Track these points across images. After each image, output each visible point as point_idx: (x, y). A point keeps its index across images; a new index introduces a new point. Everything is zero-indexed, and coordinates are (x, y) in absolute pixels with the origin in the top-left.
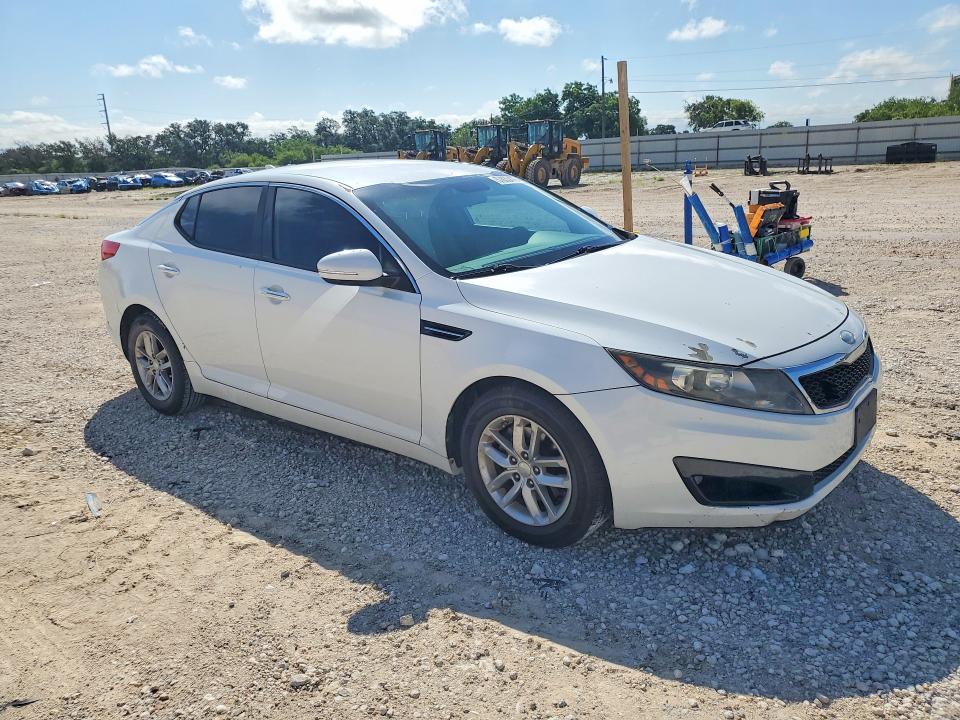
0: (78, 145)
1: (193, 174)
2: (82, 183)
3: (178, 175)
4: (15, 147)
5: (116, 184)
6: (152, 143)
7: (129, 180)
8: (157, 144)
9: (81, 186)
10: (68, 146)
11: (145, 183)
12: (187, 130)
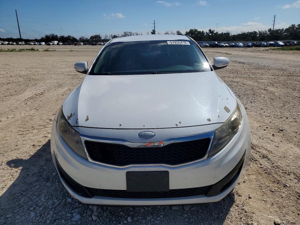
0: (258, 32)
1: (289, 42)
2: (250, 44)
3: (284, 43)
4: (241, 33)
5: (261, 45)
6: (283, 32)
7: (265, 44)
8: (285, 32)
9: (249, 45)
10: (255, 32)
11: (271, 45)
12: (297, 27)
